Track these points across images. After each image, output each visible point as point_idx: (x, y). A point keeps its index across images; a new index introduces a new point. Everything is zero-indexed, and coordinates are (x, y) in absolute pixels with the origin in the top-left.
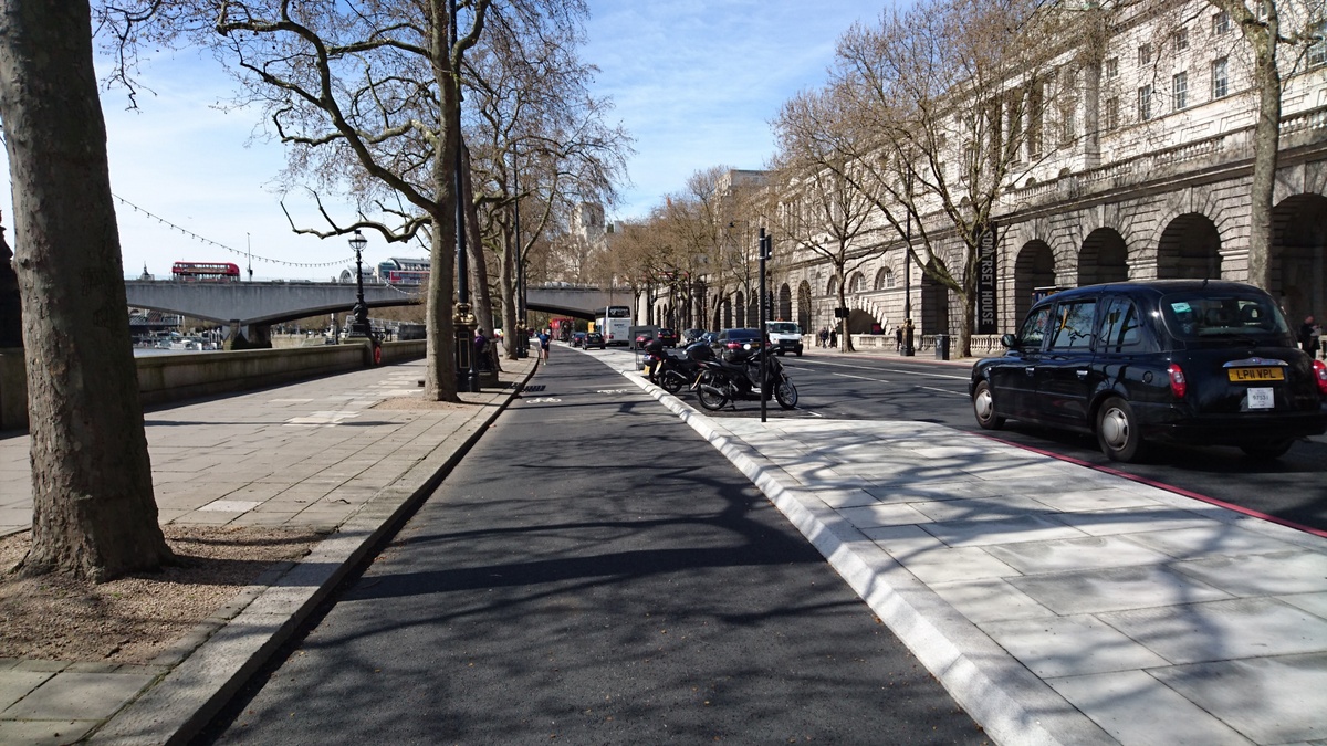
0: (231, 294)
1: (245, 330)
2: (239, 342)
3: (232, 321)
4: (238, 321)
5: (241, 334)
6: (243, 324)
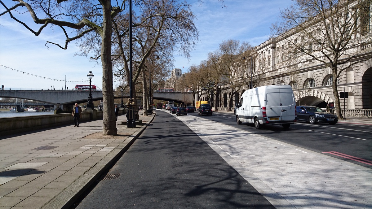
0: (58, 94)
1: (62, 107)
2: (59, 111)
3: (57, 104)
4: (59, 104)
5: (60, 108)
6: (61, 105)
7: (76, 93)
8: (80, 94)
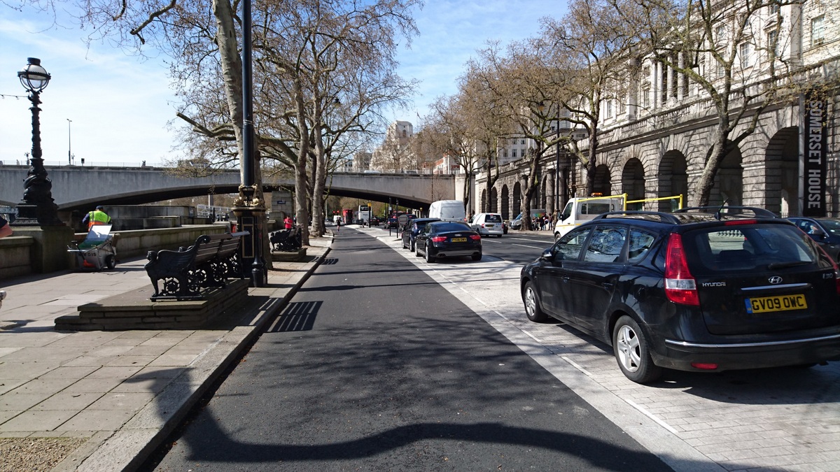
7: (96, 174)
8: (109, 177)
